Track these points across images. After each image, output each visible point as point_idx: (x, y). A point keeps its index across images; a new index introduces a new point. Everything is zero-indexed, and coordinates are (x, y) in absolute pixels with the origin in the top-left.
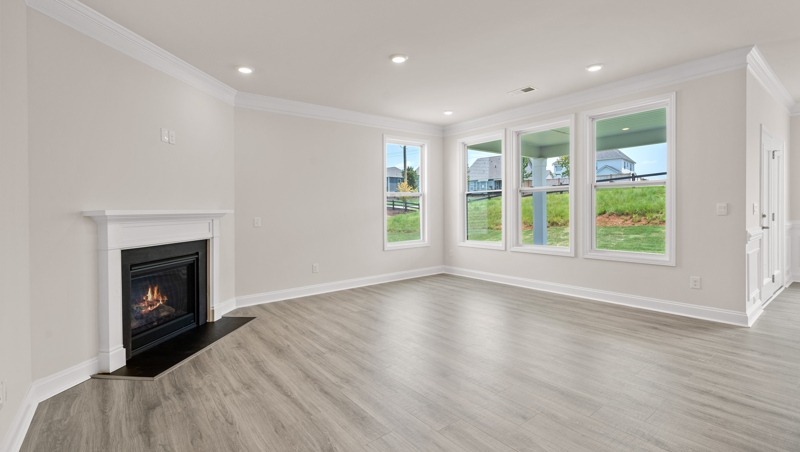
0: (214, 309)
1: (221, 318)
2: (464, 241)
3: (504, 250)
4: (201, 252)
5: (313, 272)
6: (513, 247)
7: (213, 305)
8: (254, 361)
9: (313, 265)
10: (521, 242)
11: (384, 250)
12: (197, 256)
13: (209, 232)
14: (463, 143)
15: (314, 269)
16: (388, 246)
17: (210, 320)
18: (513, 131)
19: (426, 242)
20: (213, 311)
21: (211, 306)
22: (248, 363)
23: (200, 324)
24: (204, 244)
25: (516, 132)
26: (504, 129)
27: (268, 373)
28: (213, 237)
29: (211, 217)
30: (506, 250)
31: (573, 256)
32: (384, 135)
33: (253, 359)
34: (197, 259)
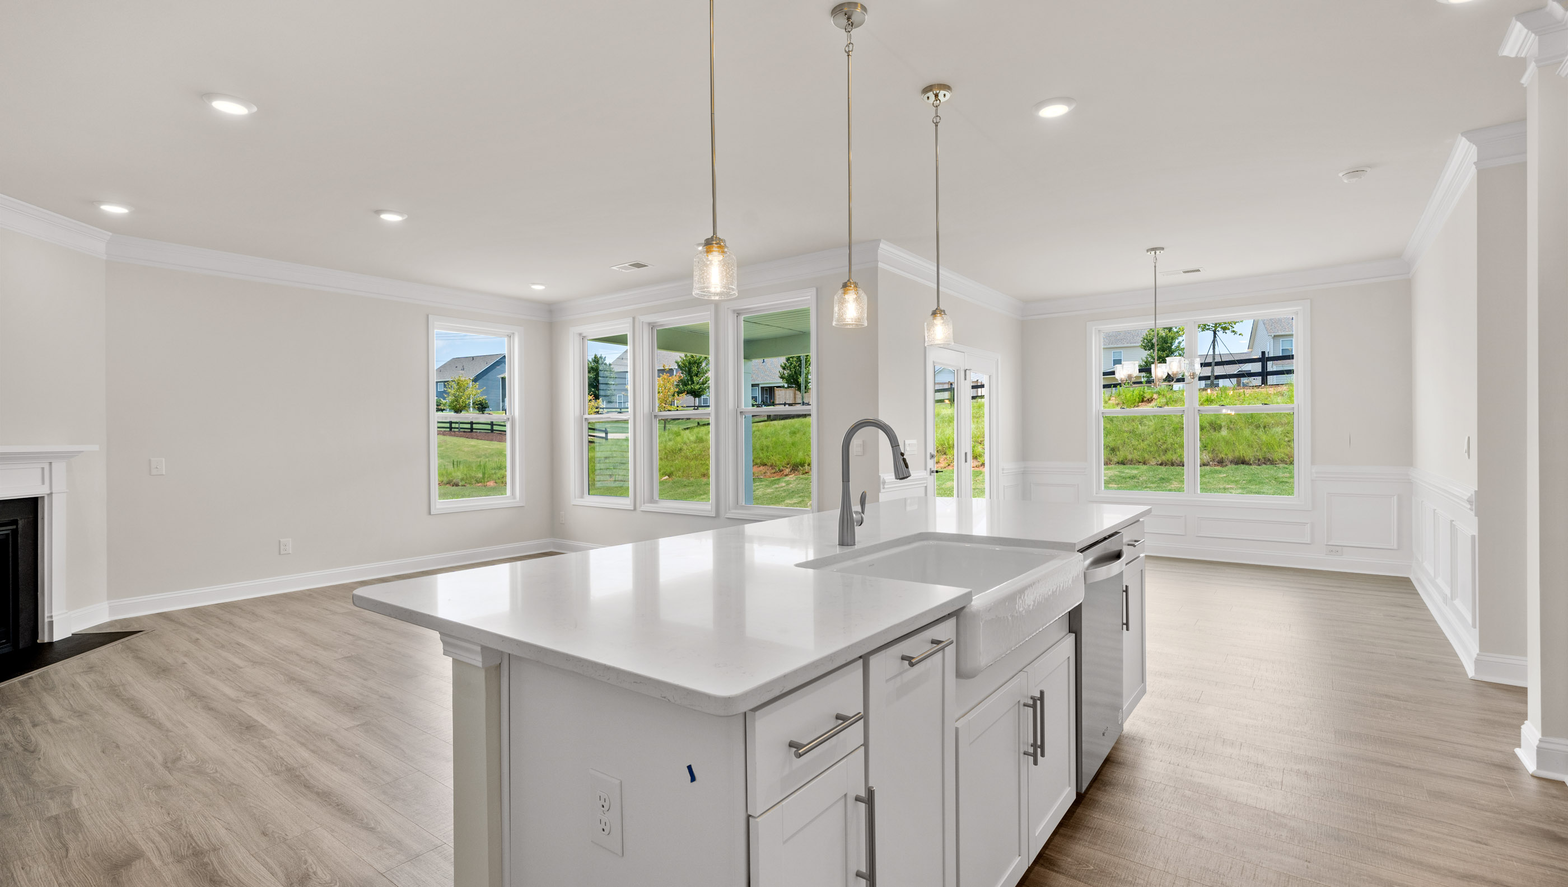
0: (54, 619)
1: (71, 635)
2: (582, 497)
3: (632, 509)
4: (23, 520)
5: (280, 554)
6: (644, 504)
7: (51, 612)
8: (284, 768)
9: (280, 541)
10: (656, 497)
11: (430, 513)
12: (14, 527)
13: (43, 483)
14: (580, 334)
15: (282, 547)
16: (437, 507)
17: (44, 638)
18: (643, 322)
19: (518, 499)
20: (51, 623)
21: (46, 614)
22: (270, 774)
23: (21, 646)
24: (31, 507)
25: (649, 324)
26: (632, 318)
27: (318, 788)
28: (51, 493)
29: (49, 459)
30: (635, 509)
31: (714, 516)
32: (430, 316)
33: (281, 765)
34: (15, 532)
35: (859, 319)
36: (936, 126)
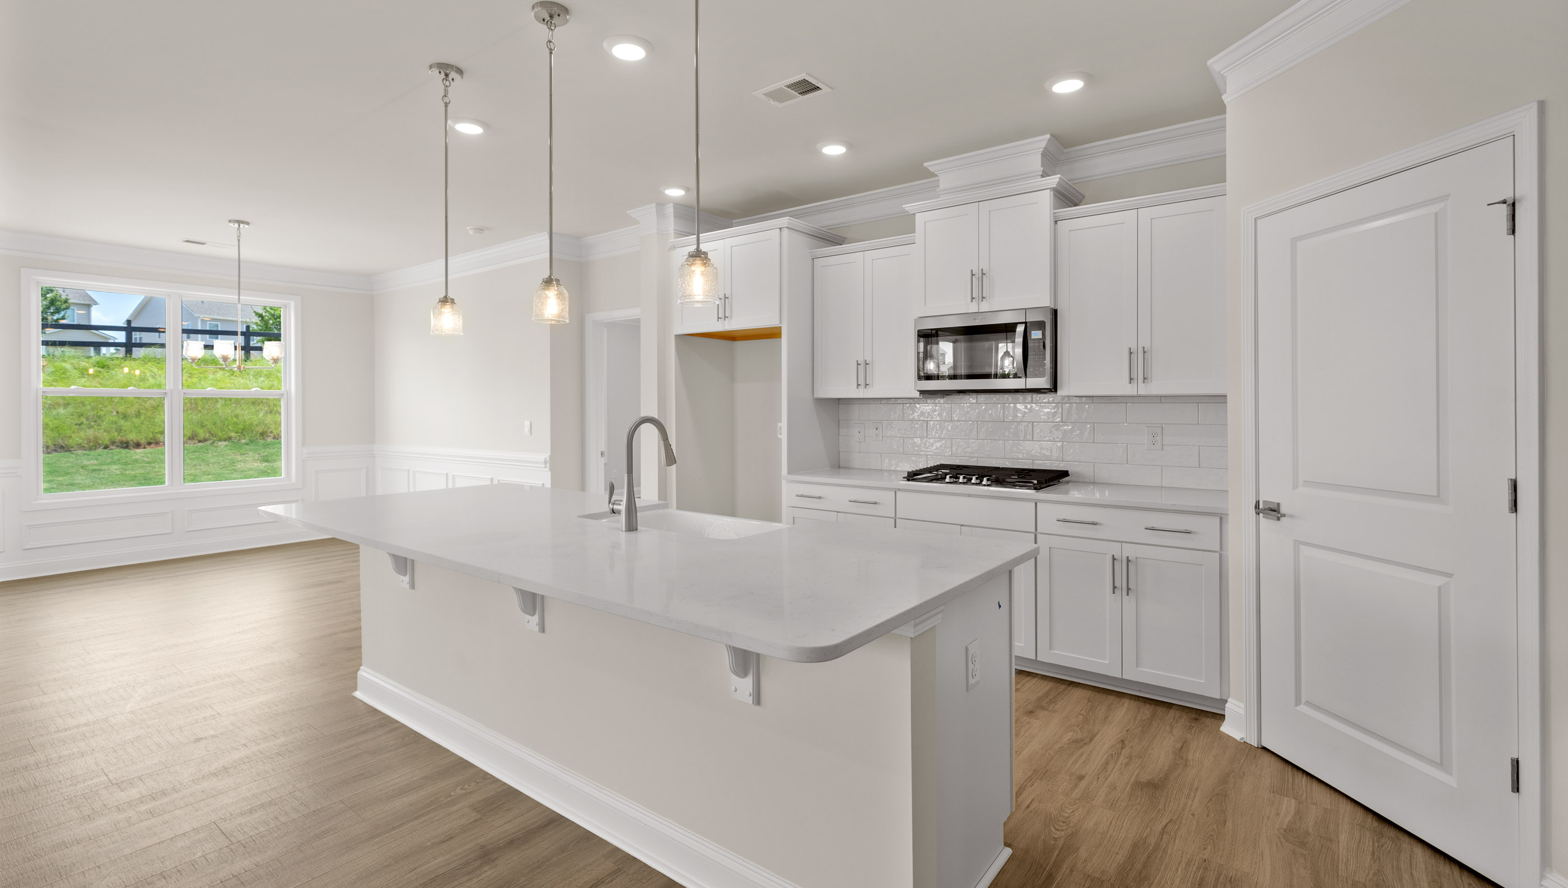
35: (560, 316)
36: (446, 106)
